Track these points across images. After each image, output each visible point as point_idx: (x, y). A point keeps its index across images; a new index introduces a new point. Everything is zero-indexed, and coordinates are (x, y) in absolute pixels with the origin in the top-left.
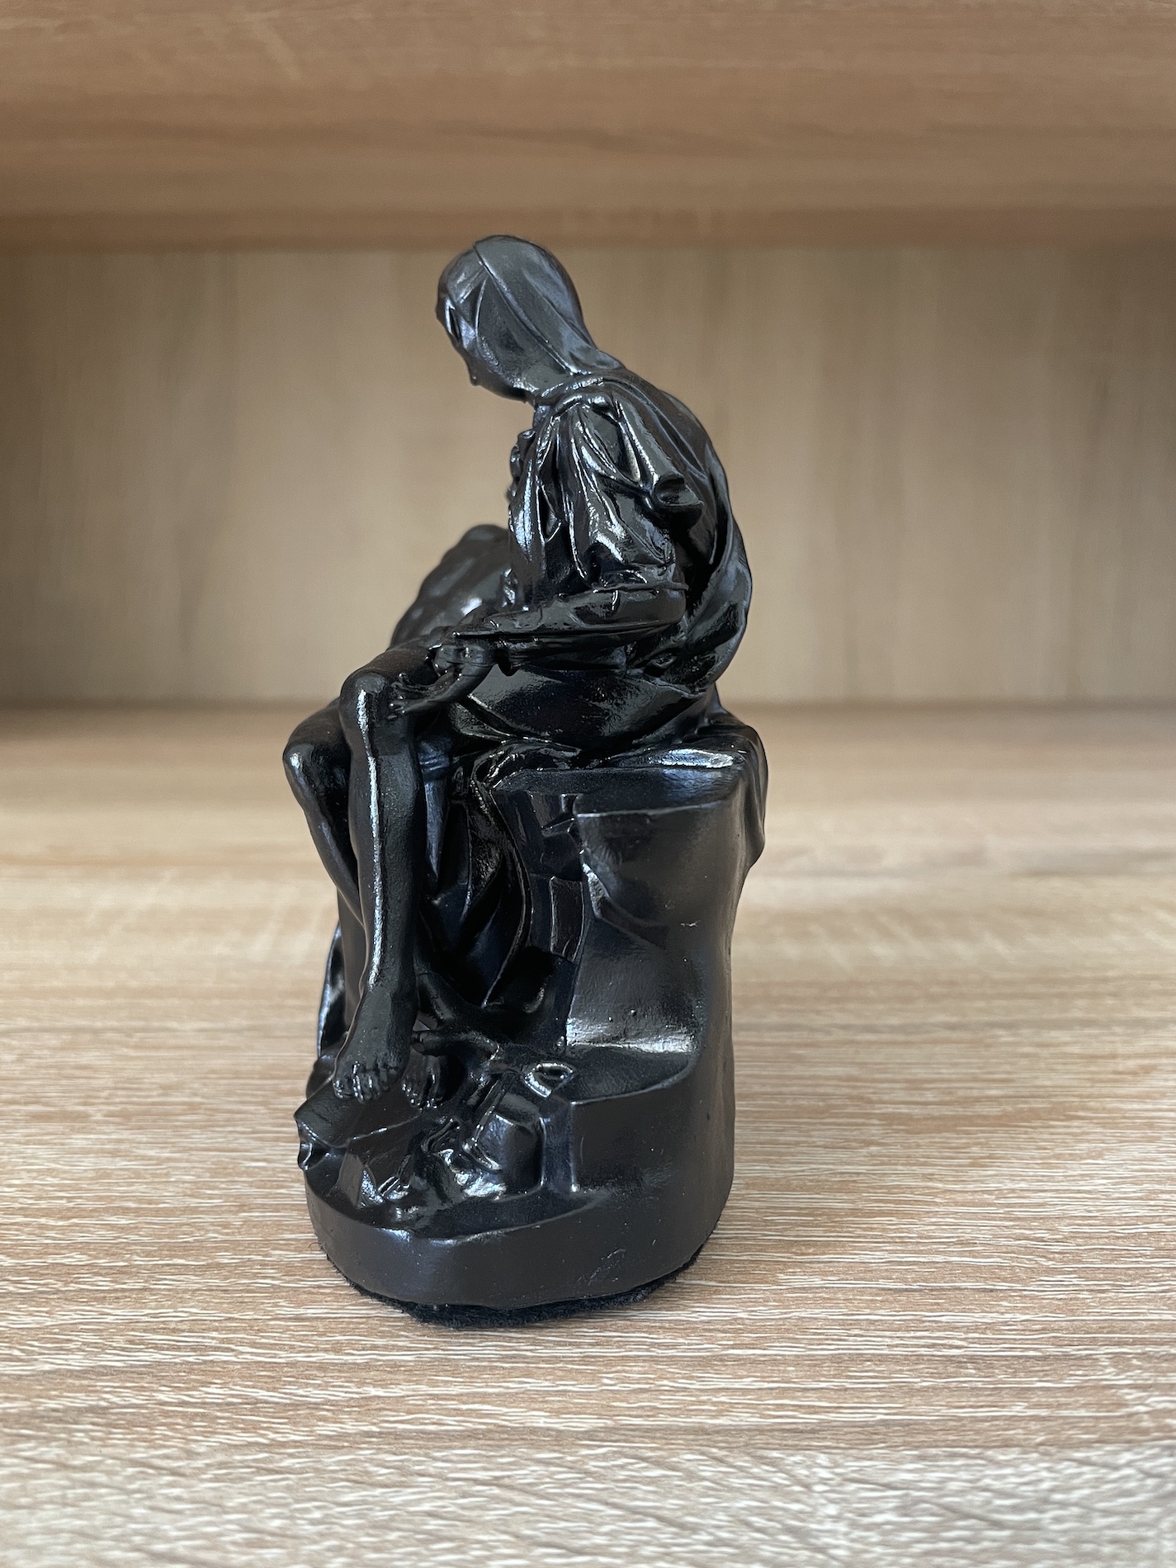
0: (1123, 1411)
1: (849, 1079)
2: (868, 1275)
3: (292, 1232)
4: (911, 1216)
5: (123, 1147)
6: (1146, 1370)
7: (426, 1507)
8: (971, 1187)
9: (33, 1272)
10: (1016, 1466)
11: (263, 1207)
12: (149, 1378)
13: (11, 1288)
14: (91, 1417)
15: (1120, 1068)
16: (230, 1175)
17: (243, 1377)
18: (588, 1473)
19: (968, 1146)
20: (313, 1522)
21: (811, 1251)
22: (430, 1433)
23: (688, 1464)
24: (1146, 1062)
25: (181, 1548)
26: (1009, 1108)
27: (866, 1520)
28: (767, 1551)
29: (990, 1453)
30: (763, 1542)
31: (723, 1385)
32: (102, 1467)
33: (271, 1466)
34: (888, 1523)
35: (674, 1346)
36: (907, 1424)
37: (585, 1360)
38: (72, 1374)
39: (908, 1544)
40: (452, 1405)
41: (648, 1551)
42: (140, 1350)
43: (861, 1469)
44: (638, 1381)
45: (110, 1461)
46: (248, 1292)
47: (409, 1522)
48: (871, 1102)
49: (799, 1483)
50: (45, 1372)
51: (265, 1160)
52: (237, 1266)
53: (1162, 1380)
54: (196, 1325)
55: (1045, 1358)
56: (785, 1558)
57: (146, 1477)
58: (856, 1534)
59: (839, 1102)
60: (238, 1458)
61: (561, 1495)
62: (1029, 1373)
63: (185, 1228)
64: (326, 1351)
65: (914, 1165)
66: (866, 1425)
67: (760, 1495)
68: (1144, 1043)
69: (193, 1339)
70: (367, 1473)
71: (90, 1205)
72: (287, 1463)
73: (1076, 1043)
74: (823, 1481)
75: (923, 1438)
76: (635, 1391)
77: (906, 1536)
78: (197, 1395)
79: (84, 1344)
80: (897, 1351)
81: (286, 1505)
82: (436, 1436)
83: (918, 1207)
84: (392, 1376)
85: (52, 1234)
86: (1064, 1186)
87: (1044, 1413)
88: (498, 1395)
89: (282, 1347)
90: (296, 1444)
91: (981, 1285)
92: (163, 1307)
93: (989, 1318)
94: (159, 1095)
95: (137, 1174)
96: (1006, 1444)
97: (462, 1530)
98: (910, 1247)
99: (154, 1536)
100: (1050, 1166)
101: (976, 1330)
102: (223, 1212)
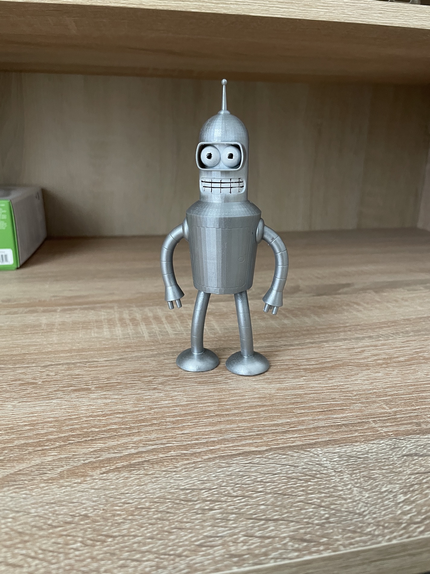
0: (379, 432)
1: (291, 360)
2: (314, 408)
3: (169, 413)
4: (319, 393)
5: (106, 396)
6: (381, 423)
7: (237, 470)
8: (330, 385)
9: (105, 431)
10: (360, 446)
11: (156, 408)
12: (155, 452)
13: (103, 436)
14: (146, 463)
15: (357, 351)
16: (141, 401)
17: (178, 449)
18: (269, 458)
19: (326, 375)
20: (214, 477)
21: (299, 404)
22: (230, 455)
23: (290, 454)
24: (362, 349)
25: (187, 487)
26: (333, 364)
27: (333, 460)
28: (314, 469)
29: (353, 444)
30: (313, 467)
31: (291, 437)
32: (156, 473)
33: (197, 467)
34: (337, 460)
35: (276, 429)
36: (334, 440)
37: (257, 435)
38: (134, 454)
39: (343, 464)
40: (232, 448)
41: (290, 472)
42: (148, 446)
43: (328, 450)
44: (272, 438)
45: (158, 472)
46: (166, 429)
47: (236, 474)
48: (299, 365)
49: (316, 455)
50: (127, 455)
51: (149, 396)
52: (159, 423)
53: (385, 425)
54: (158, 439)
55: (359, 423)
56: (319, 470)
57: (169, 474)
58: (332, 463)
59: (291, 366)
60: (188, 466)
61: (266, 464)
62: (357, 426)
63: (139, 416)
64: (195, 440)
65: (315, 381)
66: (325, 441)
67: (309, 458)
68: (360, 344)
69: (160, 442)
70: (220, 465)
71: (109, 413)
72: (201, 466)
73: (344, 345)
74: (321, 454)
75: (338, 442)
76: (272, 440)
77: (342, 462)
78: (169, 454)
79: (132, 447)
80: (326, 425)
81: (206, 474)
82: (232, 455)
83: (319, 391)
84: (213, 444)
85: (103, 421)
86: (352, 383)
87: (362, 434)
88: (241, 445)
89: (183, 441)
90: (200, 461)
91: (340, 408)
92: (146, 435)
93: (344, 415)
94: (107, 381)
95: (116, 403)
96: (356, 442)
97: (247, 474)
98: (321, 401)
99: (178, 485)
100: (347, 378)
101: (342, 418)
102: (147, 410)
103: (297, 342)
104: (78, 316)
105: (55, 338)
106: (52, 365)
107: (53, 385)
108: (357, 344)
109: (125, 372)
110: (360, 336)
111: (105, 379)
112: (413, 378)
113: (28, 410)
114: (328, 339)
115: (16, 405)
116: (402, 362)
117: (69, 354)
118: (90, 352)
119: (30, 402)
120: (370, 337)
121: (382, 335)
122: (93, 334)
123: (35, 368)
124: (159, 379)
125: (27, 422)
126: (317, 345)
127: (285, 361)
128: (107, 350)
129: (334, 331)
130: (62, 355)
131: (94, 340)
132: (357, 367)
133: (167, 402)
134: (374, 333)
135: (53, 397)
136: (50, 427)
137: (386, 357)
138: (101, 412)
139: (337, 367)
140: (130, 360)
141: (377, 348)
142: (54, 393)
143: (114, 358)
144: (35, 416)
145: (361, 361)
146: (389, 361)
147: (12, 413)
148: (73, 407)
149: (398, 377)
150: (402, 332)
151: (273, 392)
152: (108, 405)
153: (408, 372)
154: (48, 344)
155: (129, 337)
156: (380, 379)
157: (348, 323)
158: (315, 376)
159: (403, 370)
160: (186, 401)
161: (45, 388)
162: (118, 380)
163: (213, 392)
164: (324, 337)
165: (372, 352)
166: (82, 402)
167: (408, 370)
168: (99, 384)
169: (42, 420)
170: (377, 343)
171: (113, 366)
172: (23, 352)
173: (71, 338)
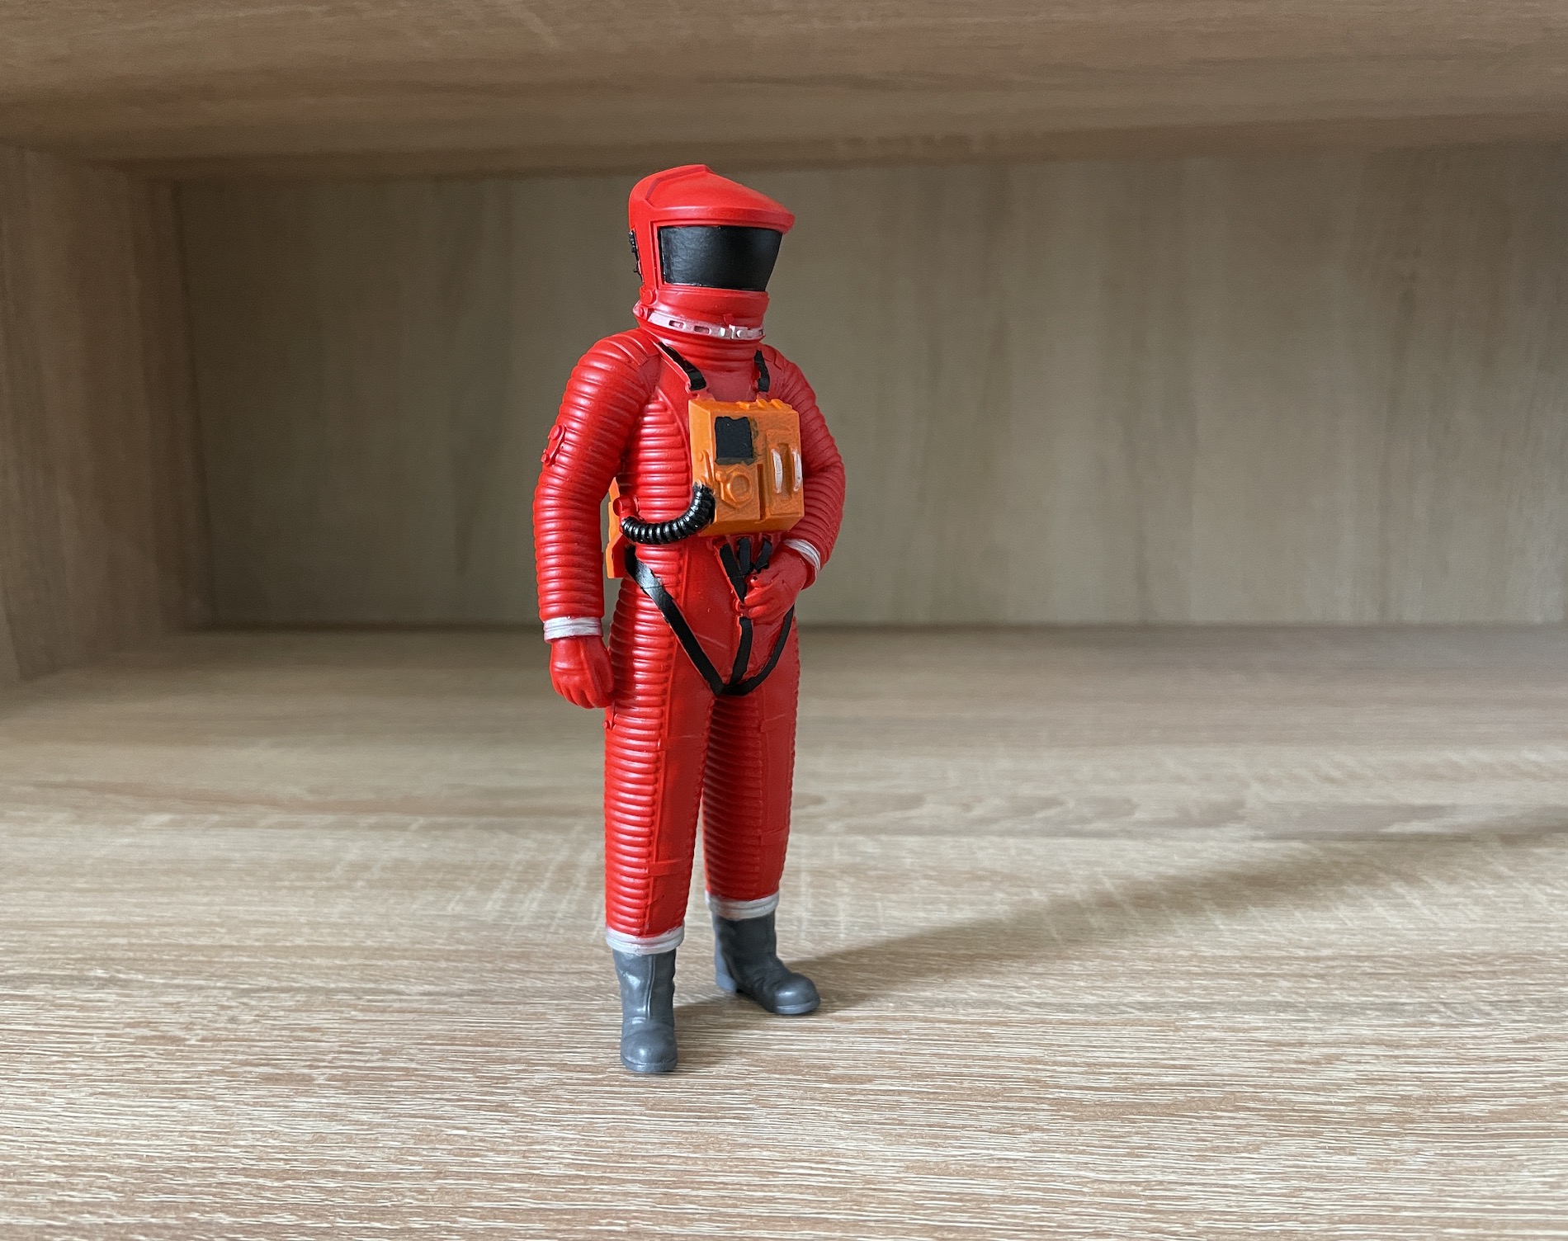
103: (1090, 999)
104: (452, 848)
105: (338, 909)
106: (268, 989)
107: (223, 1052)
108: (1320, 1029)
109: (454, 1038)
110: (1352, 999)
111: (377, 1053)
112: (1486, 1190)
113: (96, 1121)
114: (1217, 998)
115: (78, 1102)
116: (1475, 1119)
117: (338, 962)
118: (399, 962)
119: (121, 1096)
120: (1392, 1008)
121: (1444, 1004)
122: (449, 908)
123: (215, 992)
124: (536, 1076)
125: (64, 1158)
126: (1161, 1017)
127: (1003, 1063)
128: (454, 961)
129: (1258, 971)
130: (318, 961)
131: (440, 923)
132: (1270, 1118)
133: (502, 1158)
134: (1419, 993)
135: (193, 1089)
136: (110, 1189)
137: (1419, 1092)
138: (282, 1163)
139: (1191, 1110)
140: (496, 999)
141: (1396, 1053)
142: (205, 1079)
143: (455, 988)
144: (99, 1144)
145: (1301, 1098)
146: (1418, 1112)
147: (50, 1123)
148: (220, 1133)
149: (1422, 1182)
150: (1539, 1002)
151: (890, 1172)
152: (323, 1139)
153: (1481, 1163)
154: (309, 924)
155: (548, 926)
156: (1339, 1181)
157: (1330, 946)
158: (1081, 1133)
159: (1458, 1155)
160: (568, 1165)
161: (194, 1059)
162: (412, 1060)
163: (680, 1143)
164: (1205, 988)
165: (1368, 1067)
166: (257, 1119)
167: (1483, 1156)
168: (348, 1067)
169: (105, 1160)
170: (1407, 1033)
171: (433, 1012)
172: (227, 941)
173: (382, 910)
